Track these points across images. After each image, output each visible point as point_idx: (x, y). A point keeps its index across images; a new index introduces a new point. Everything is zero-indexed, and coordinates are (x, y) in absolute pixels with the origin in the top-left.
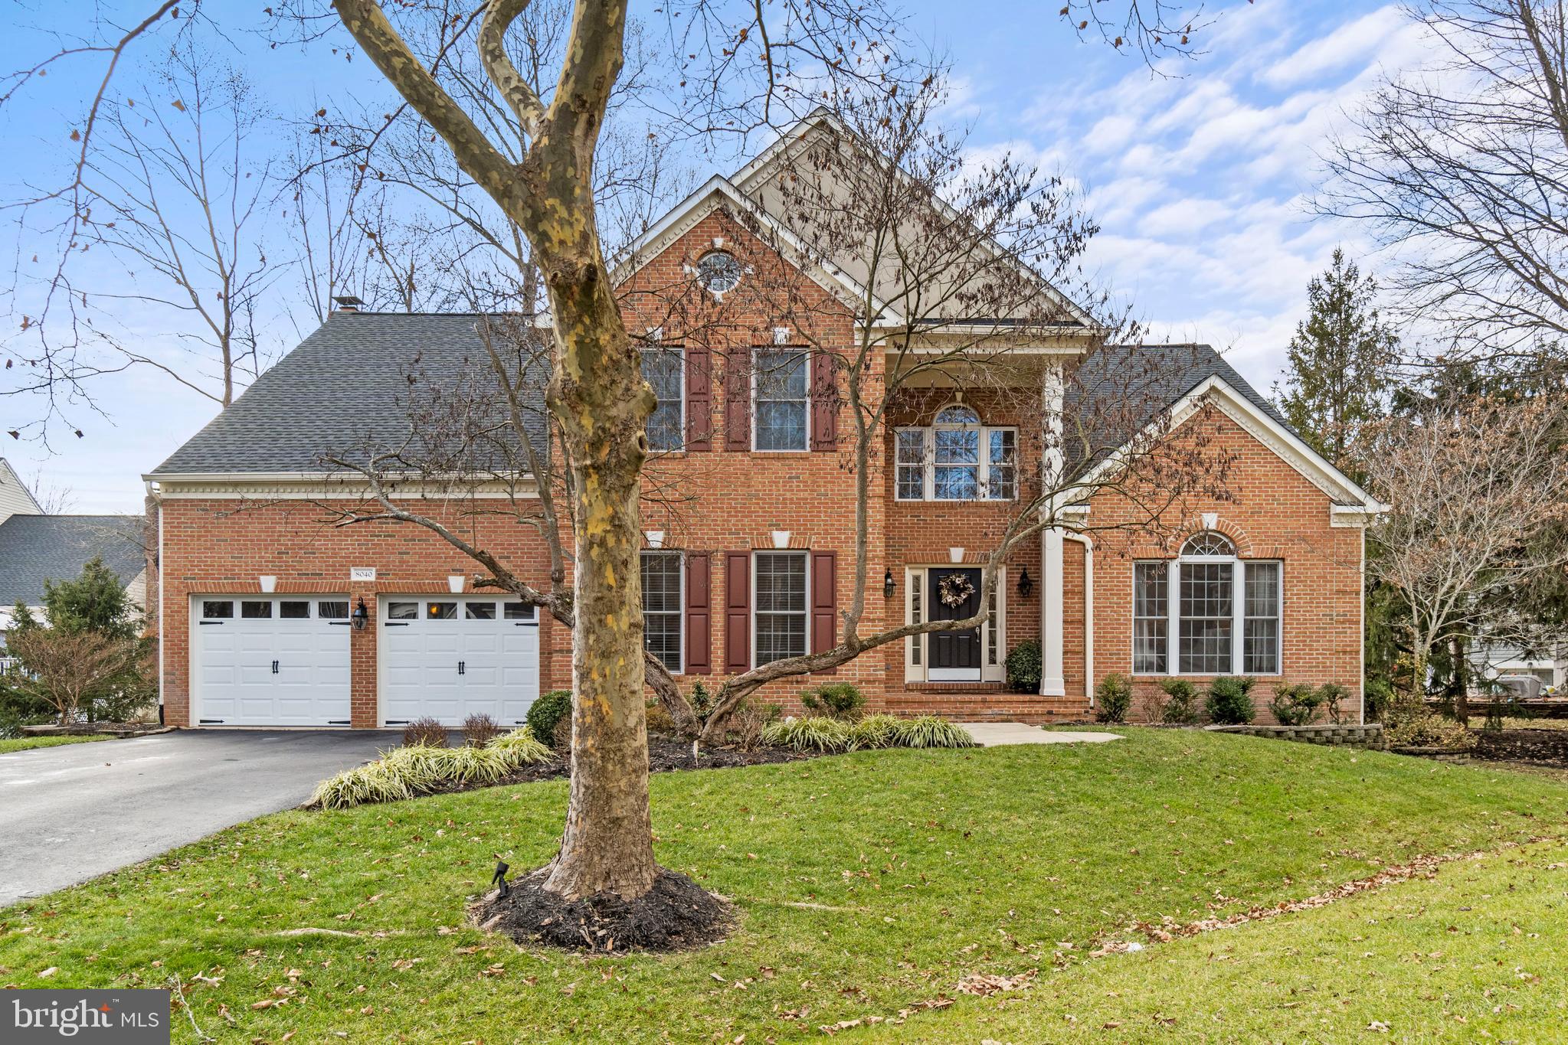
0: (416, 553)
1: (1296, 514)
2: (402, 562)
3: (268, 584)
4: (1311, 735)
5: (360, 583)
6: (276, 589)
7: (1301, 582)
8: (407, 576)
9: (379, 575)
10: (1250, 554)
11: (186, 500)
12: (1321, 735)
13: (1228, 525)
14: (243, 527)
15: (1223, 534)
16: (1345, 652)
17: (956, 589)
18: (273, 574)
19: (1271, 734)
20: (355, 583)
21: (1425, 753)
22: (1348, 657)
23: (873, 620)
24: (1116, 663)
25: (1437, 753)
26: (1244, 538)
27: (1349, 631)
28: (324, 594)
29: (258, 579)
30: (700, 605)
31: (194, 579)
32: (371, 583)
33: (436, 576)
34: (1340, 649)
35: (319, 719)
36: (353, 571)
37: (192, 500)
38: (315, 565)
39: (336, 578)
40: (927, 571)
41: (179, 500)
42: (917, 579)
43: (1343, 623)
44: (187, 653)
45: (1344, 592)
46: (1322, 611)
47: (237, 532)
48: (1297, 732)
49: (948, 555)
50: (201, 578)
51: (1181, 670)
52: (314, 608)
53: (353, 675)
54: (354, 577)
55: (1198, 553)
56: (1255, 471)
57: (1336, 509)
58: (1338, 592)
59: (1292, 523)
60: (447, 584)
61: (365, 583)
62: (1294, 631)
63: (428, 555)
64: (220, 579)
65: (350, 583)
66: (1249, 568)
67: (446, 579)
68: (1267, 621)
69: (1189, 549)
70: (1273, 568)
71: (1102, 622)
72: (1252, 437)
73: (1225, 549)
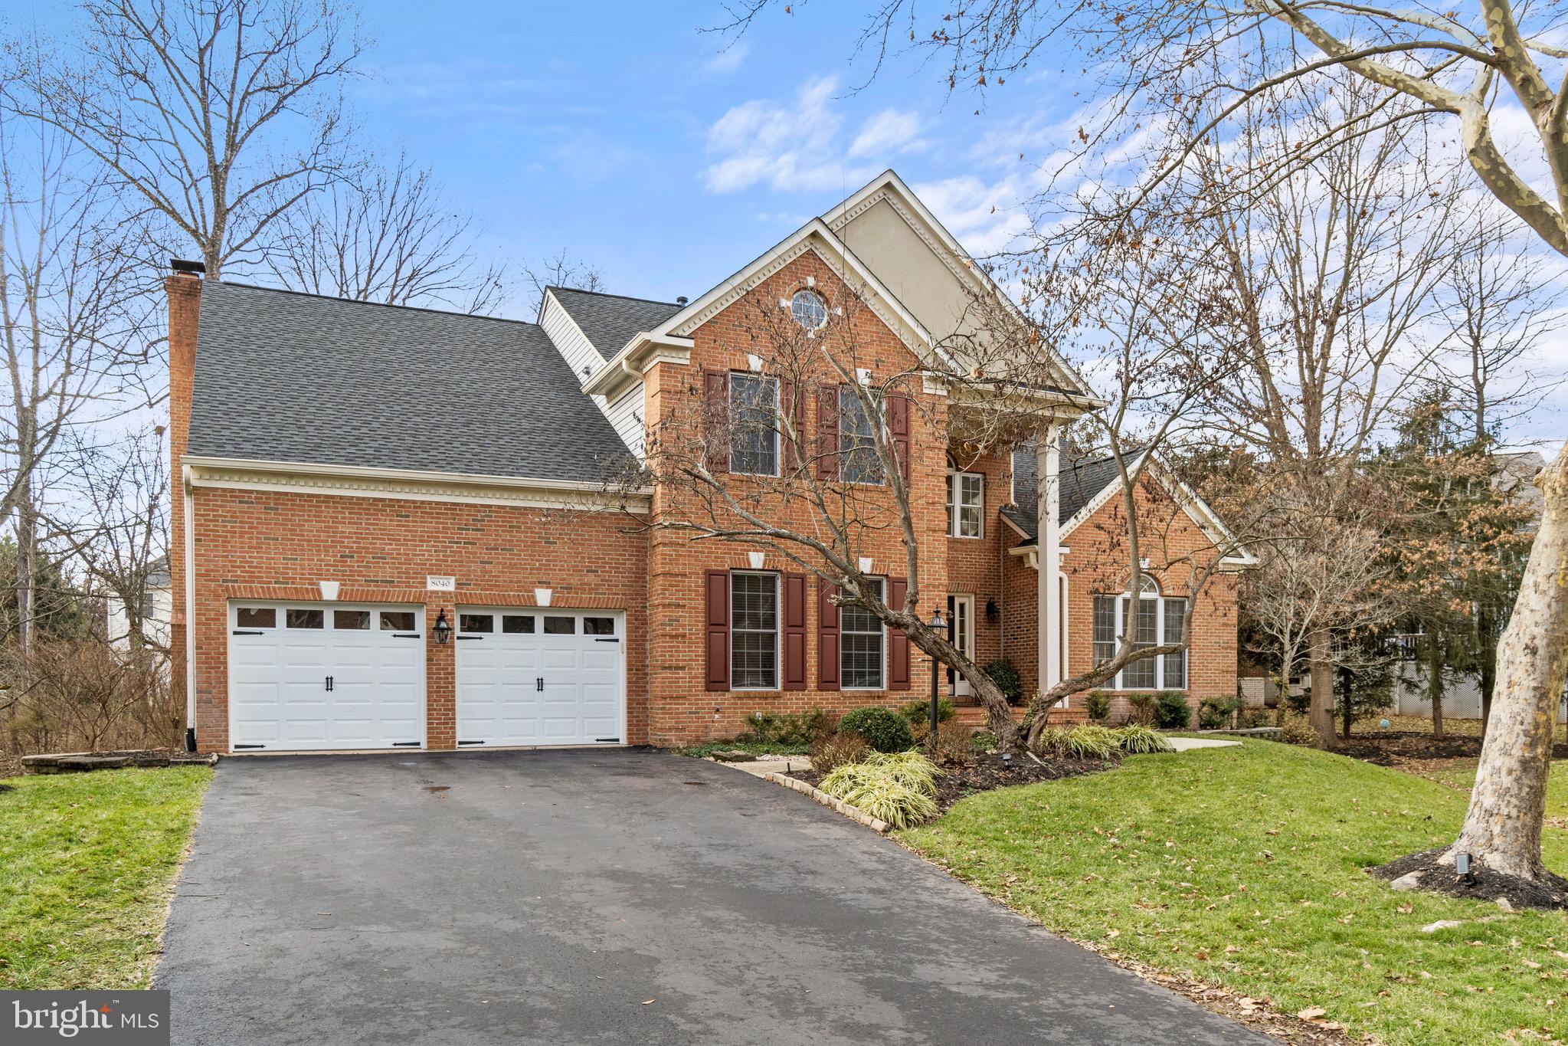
0: (499, 563)
2: (484, 572)
3: (330, 590)
5: (436, 592)
6: (340, 595)
7: (1201, 616)
8: (490, 588)
9: (459, 585)
10: (1169, 592)
11: (224, 490)
13: (1155, 569)
14: (298, 525)
15: (1151, 576)
18: (334, 580)
20: (432, 592)
22: (1229, 676)
26: (1166, 580)
28: (387, 603)
29: (318, 584)
30: (795, 625)
31: (236, 581)
32: (450, 593)
33: (520, 588)
34: (1224, 669)
35: (383, 742)
36: (429, 579)
37: (232, 490)
38: (387, 572)
39: (410, 587)
41: (215, 489)
43: (1226, 649)
44: (226, 668)
46: (1214, 639)
47: (290, 530)
50: (246, 582)
51: (1124, 686)
52: (375, 619)
53: (429, 692)
54: (430, 587)
56: (1172, 525)
57: (1224, 560)
58: (1223, 624)
60: (533, 597)
61: (443, 592)
62: (1197, 655)
63: (512, 566)
64: (270, 583)
65: (426, 592)
66: (1167, 603)
67: (532, 591)
70: (1181, 604)
71: (1073, 646)
72: (1171, 498)
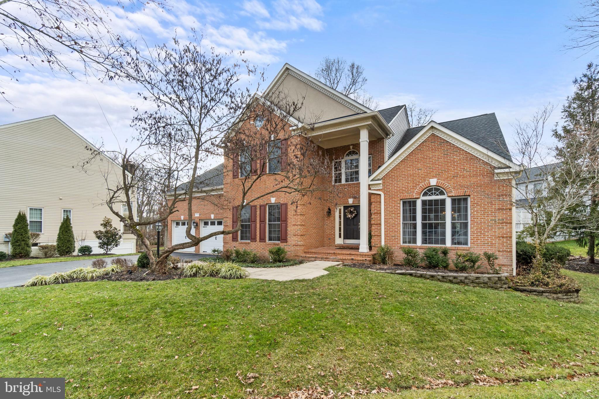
0: (206, 209)
1: (476, 175)
2: (203, 211)
4: (451, 278)
6: (184, 219)
7: (479, 205)
8: (204, 215)
9: (200, 215)
10: (453, 194)
12: (457, 279)
13: (442, 183)
14: (179, 205)
15: (440, 187)
16: (503, 237)
17: (351, 213)
18: (183, 215)
19: (428, 277)
21: (535, 291)
22: (505, 240)
23: (297, 225)
24: (394, 240)
25: (543, 292)
26: (449, 188)
27: (505, 227)
29: (181, 217)
30: (253, 221)
32: (198, 217)
34: (500, 235)
36: (195, 214)
40: (343, 207)
42: (340, 210)
43: (502, 223)
44: (171, 234)
45: (502, 209)
46: (490, 218)
48: (443, 277)
49: (348, 201)
50: (173, 217)
51: (423, 243)
55: (430, 195)
56: (455, 159)
57: (496, 171)
58: (499, 209)
59: (473, 180)
60: (211, 217)
62: (475, 228)
64: (176, 217)
65: (195, 217)
66: (453, 201)
68: (463, 223)
69: (425, 194)
70: (466, 200)
71: (388, 224)
72: (453, 144)
73: (442, 193)
